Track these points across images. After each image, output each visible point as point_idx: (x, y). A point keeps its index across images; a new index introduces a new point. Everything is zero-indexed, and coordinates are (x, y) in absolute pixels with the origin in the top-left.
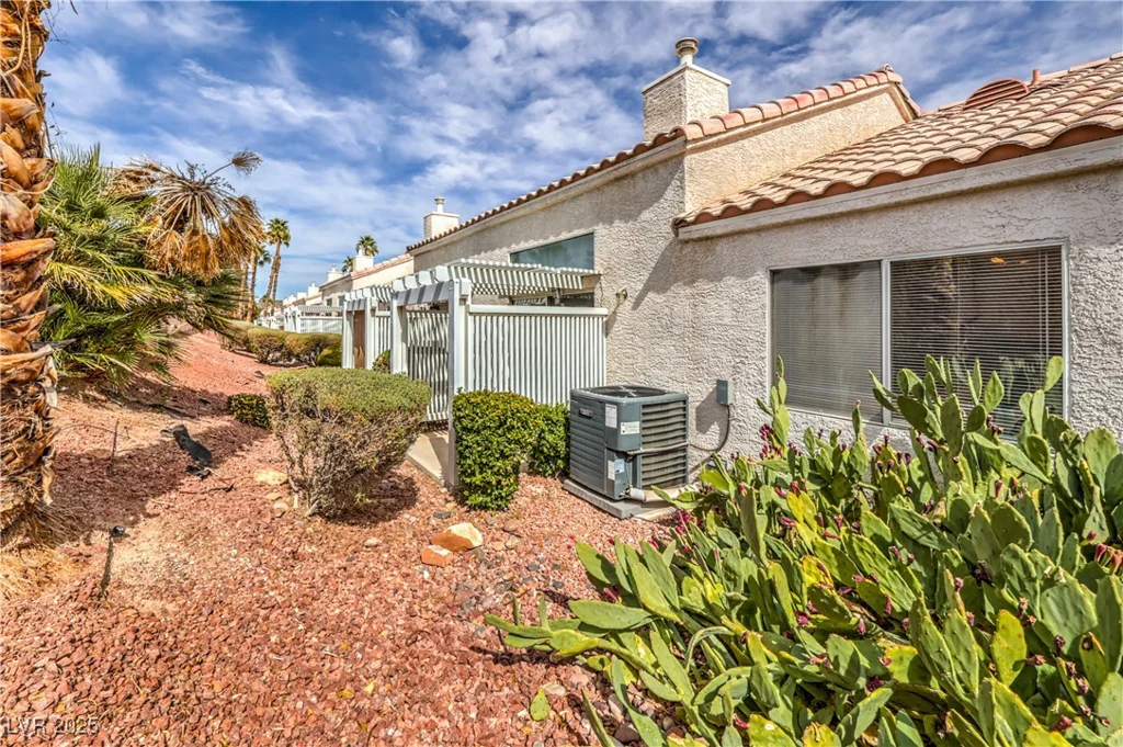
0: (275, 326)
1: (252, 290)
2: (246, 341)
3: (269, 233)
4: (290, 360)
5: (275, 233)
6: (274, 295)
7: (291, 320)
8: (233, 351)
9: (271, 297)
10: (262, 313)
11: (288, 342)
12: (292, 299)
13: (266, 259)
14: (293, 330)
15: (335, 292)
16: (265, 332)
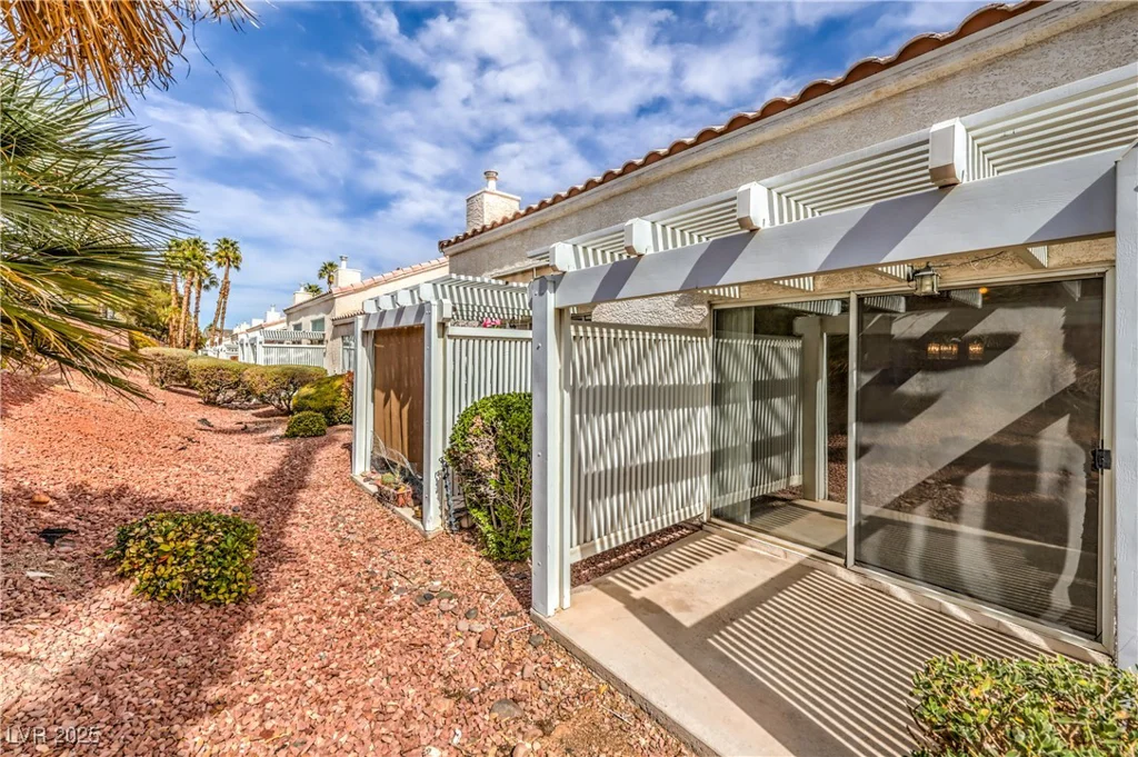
0: (224, 356)
1: (196, 317)
2: (186, 376)
3: (215, 254)
4: (249, 400)
5: (223, 254)
6: (222, 323)
7: (248, 350)
8: (168, 389)
9: (219, 326)
10: (208, 342)
11: (248, 378)
12: (245, 327)
13: (212, 282)
14: (252, 362)
15: (305, 315)
16: (213, 364)
